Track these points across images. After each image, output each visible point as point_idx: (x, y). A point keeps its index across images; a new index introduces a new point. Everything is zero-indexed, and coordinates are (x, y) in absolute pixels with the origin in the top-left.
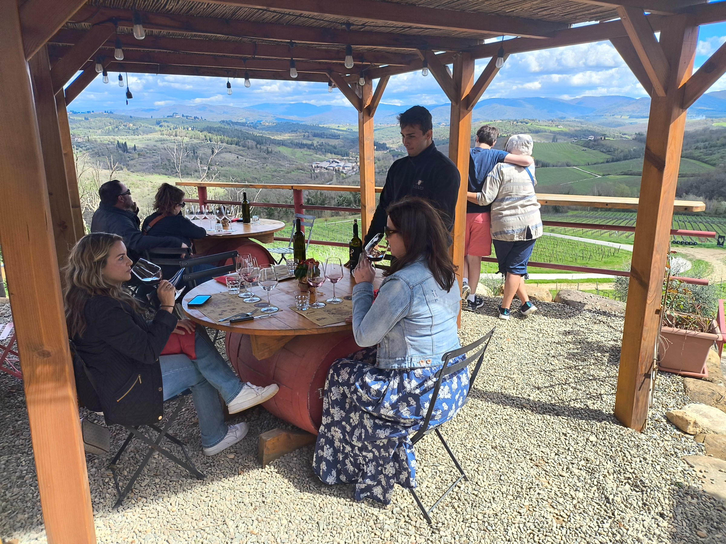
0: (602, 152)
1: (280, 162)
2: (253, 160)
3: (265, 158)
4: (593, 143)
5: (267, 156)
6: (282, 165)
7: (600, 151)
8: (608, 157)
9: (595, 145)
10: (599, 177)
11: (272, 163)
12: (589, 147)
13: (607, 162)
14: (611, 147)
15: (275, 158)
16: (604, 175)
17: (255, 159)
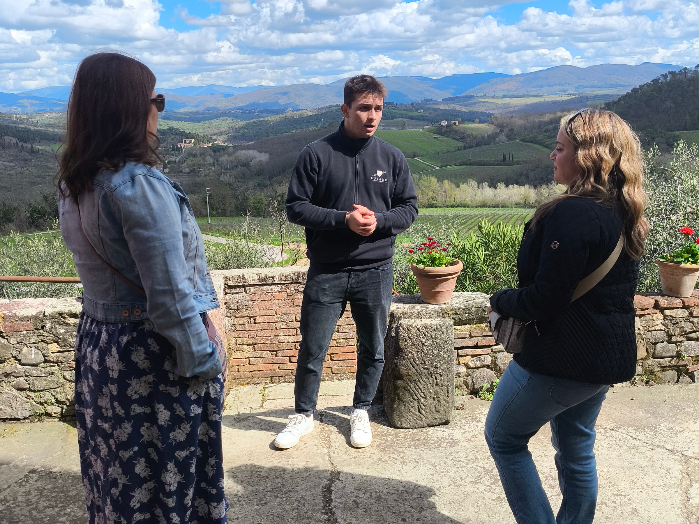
0: (455, 139)
1: (48, 164)
2: (7, 163)
3: (26, 160)
4: (445, 129)
5: (30, 157)
6: (50, 168)
7: (453, 138)
8: (460, 144)
9: (447, 132)
10: (437, 168)
11: (36, 166)
12: (441, 135)
13: (459, 150)
14: (464, 133)
15: (42, 159)
16: (442, 166)
17: (11, 161)
